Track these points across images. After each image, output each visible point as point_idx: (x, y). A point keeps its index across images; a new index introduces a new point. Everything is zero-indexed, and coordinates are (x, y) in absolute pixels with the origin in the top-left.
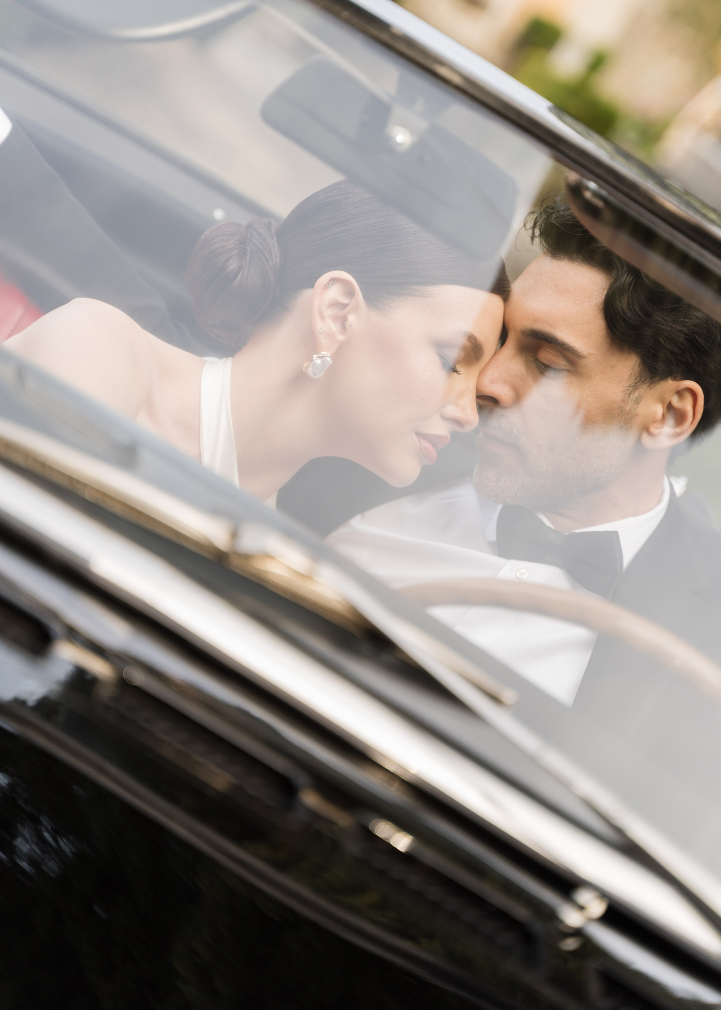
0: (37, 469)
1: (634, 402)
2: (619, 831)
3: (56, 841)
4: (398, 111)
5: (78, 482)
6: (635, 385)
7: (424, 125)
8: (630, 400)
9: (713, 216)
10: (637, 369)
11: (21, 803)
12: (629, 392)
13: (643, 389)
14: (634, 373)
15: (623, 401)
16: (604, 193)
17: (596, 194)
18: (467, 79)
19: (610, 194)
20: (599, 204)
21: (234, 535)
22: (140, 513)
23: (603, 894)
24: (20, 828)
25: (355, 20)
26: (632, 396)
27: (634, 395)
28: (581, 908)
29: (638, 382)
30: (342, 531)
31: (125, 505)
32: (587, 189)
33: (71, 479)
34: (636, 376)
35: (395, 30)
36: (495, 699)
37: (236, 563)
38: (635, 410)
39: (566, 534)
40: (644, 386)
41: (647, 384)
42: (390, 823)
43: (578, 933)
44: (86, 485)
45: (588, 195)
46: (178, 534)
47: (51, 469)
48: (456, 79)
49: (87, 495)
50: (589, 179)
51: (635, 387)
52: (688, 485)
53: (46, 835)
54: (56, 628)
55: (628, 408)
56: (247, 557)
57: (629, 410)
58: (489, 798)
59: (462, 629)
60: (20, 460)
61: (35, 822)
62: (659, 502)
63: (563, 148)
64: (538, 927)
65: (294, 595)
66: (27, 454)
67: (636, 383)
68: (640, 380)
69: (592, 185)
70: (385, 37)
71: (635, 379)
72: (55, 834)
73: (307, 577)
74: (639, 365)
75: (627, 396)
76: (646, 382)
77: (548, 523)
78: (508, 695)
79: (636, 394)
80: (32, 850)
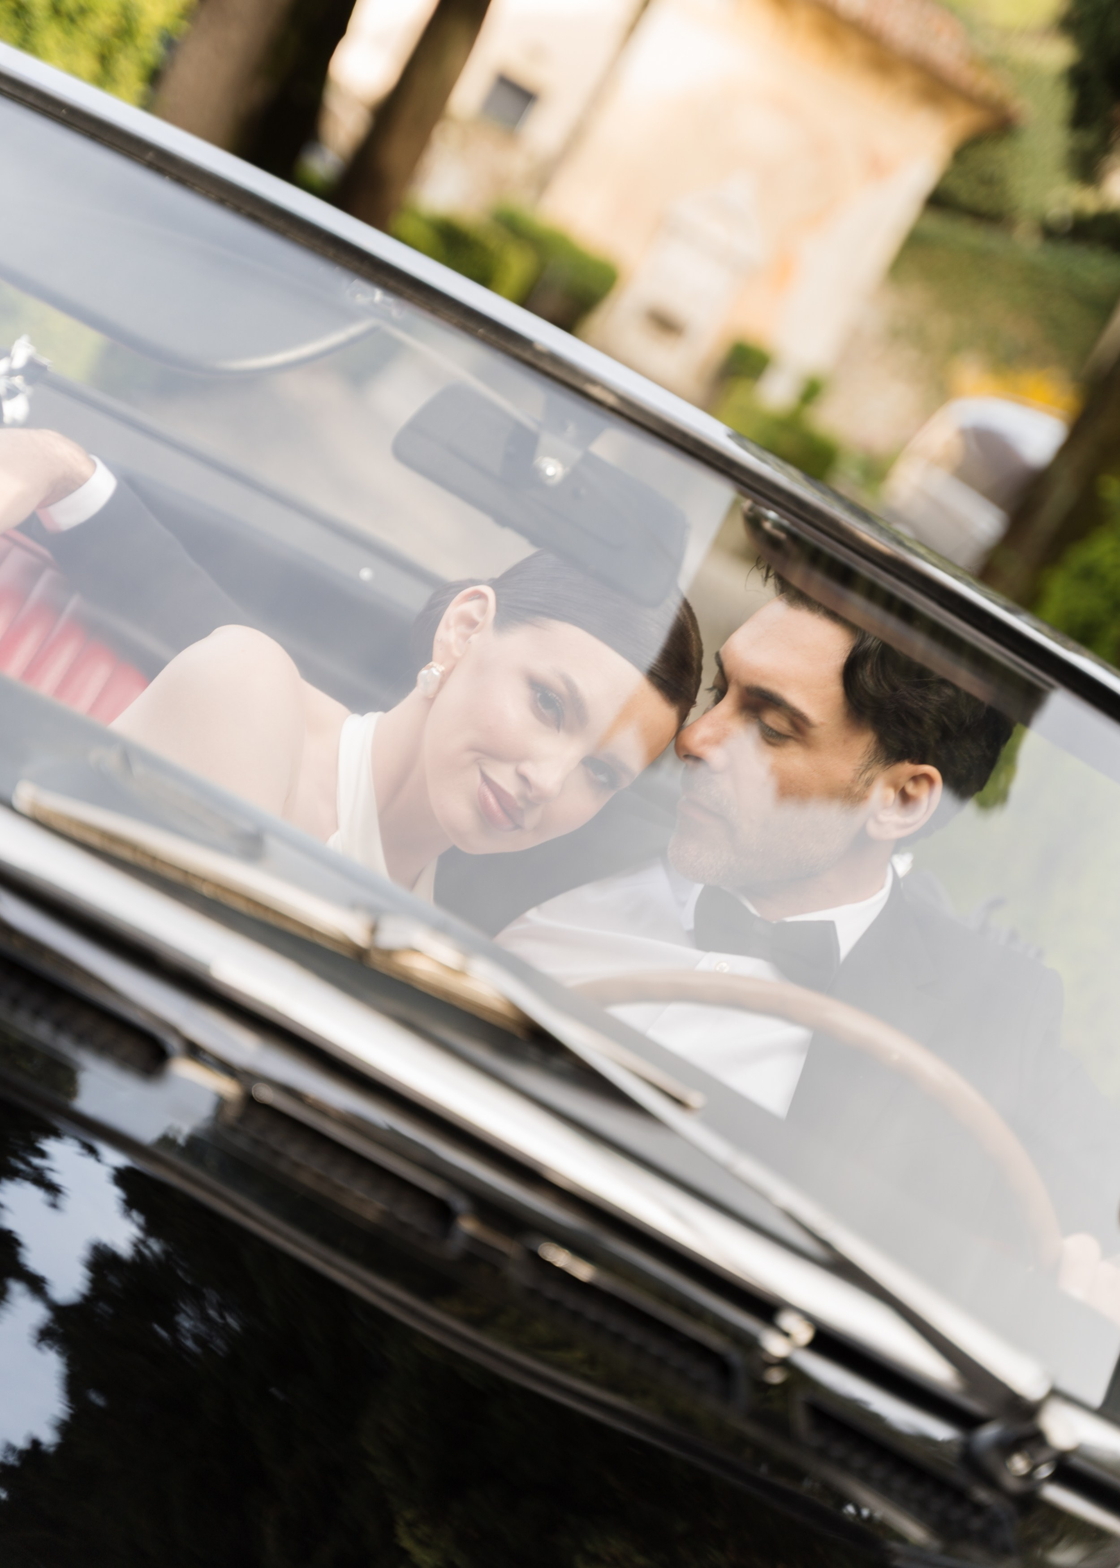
0: (147, 863)
1: (864, 783)
2: (825, 1244)
3: (223, 1317)
4: (547, 439)
5: (195, 876)
6: (868, 765)
7: (577, 454)
8: (860, 781)
9: (922, 551)
10: (873, 746)
11: (180, 1273)
12: (861, 771)
13: (876, 769)
14: (869, 750)
15: (853, 781)
16: (785, 523)
17: (777, 526)
18: (623, 399)
19: (793, 523)
20: (782, 536)
21: (374, 930)
22: (267, 909)
23: (809, 1318)
24: (182, 1305)
25: (493, 337)
26: (863, 776)
27: (865, 776)
28: (786, 1335)
29: (872, 761)
30: (516, 927)
31: (250, 901)
32: (767, 519)
33: (186, 873)
34: (870, 754)
35: (539, 347)
36: (678, 1102)
37: (376, 960)
38: (864, 792)
39: (774, 922)
40: (878, 766)
41: (881, 765)
42: (567, 1251)
43: (785, 1363)
44: (204, 880)
45: (767, 526)
46: (311, 930)
47: (164, 863)
48: (611, 400)
49: (206, 890)
50: (769, 508)
51: (867, 768)
52: (913, 862)
53: (212, 1313)
54: (173, 1044)
55: (857, 789)
56: (389, 953)
57: (858, 792)
58: (678, 1216)
59: (656, 1034)
60: (126, 854)
61: (198, 1298)
62: (882, 887)
63: (735, 473)
64: (735, 1357)
65: (447, 993)
66: (134, 847)
67: (870, 762)
68: (874, 759)
69: (772, 514)
70: (528, 356)
71: (869, 758)
72: (221, 1308)
73: (460, 973)
74: (876, 742)
75: (858, 776)
76: (880, 762)
77: (753, 910)
78: (695, 1099)
79: (867, 775)
80: (195, 1327)
